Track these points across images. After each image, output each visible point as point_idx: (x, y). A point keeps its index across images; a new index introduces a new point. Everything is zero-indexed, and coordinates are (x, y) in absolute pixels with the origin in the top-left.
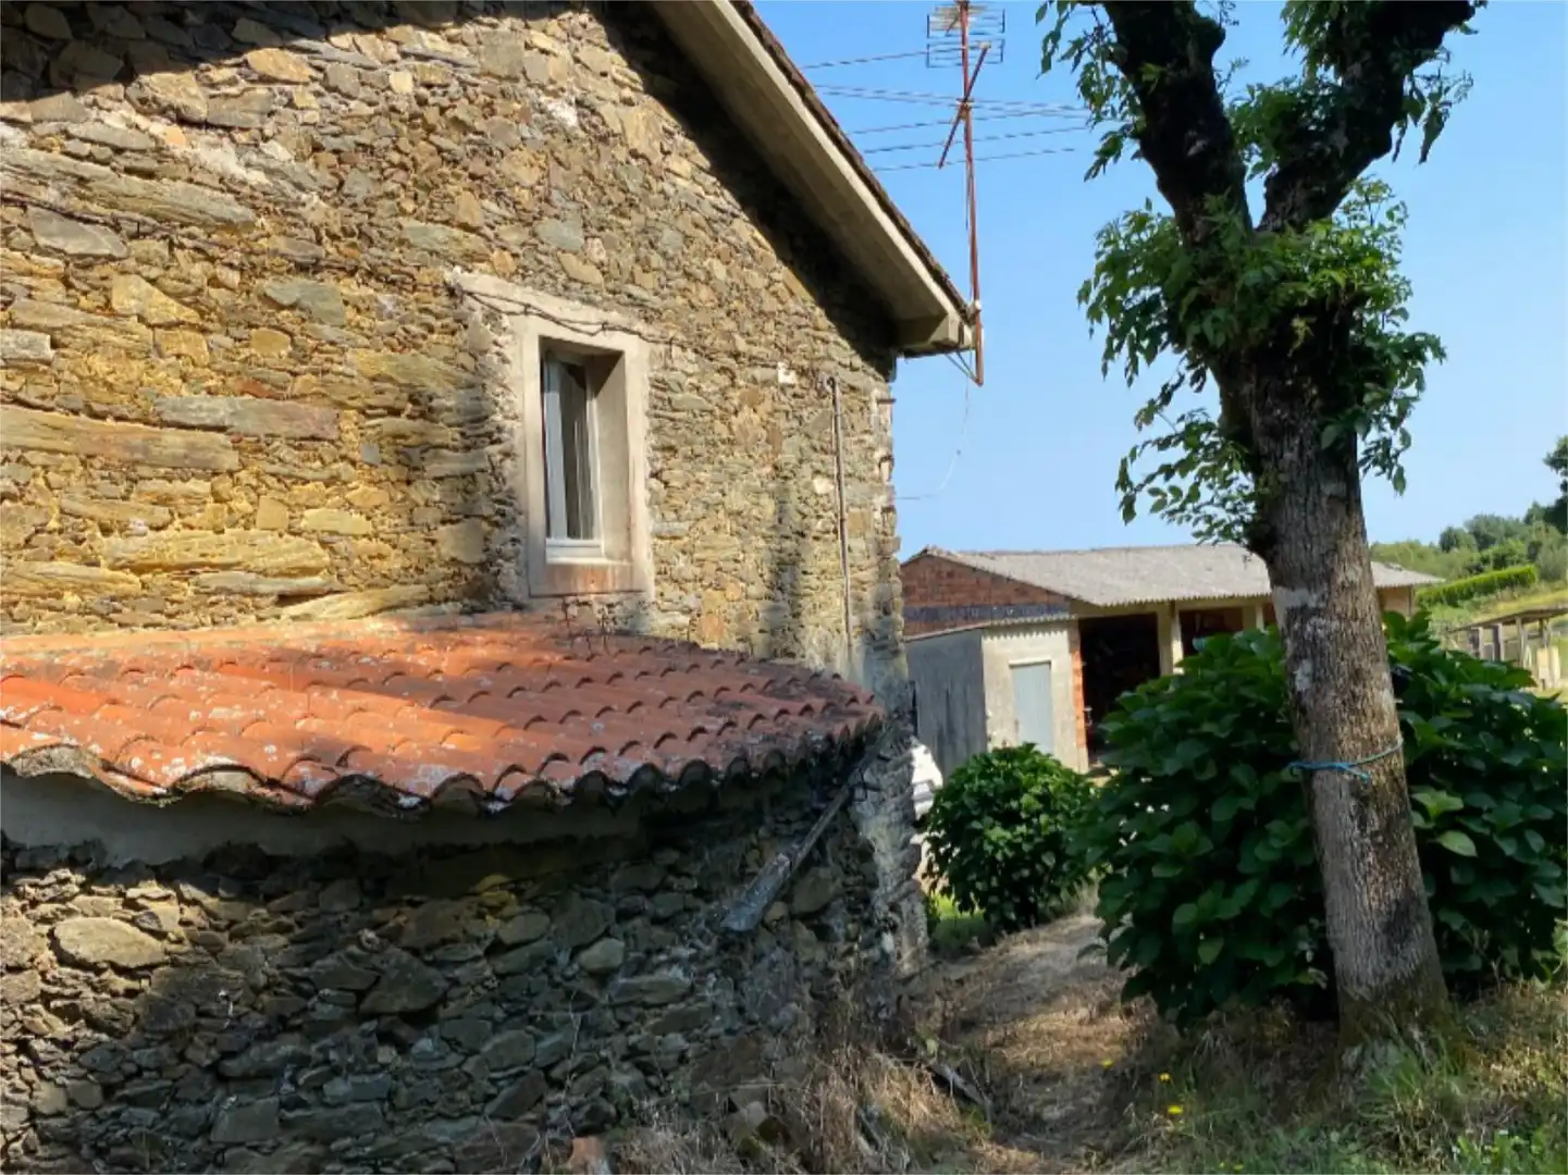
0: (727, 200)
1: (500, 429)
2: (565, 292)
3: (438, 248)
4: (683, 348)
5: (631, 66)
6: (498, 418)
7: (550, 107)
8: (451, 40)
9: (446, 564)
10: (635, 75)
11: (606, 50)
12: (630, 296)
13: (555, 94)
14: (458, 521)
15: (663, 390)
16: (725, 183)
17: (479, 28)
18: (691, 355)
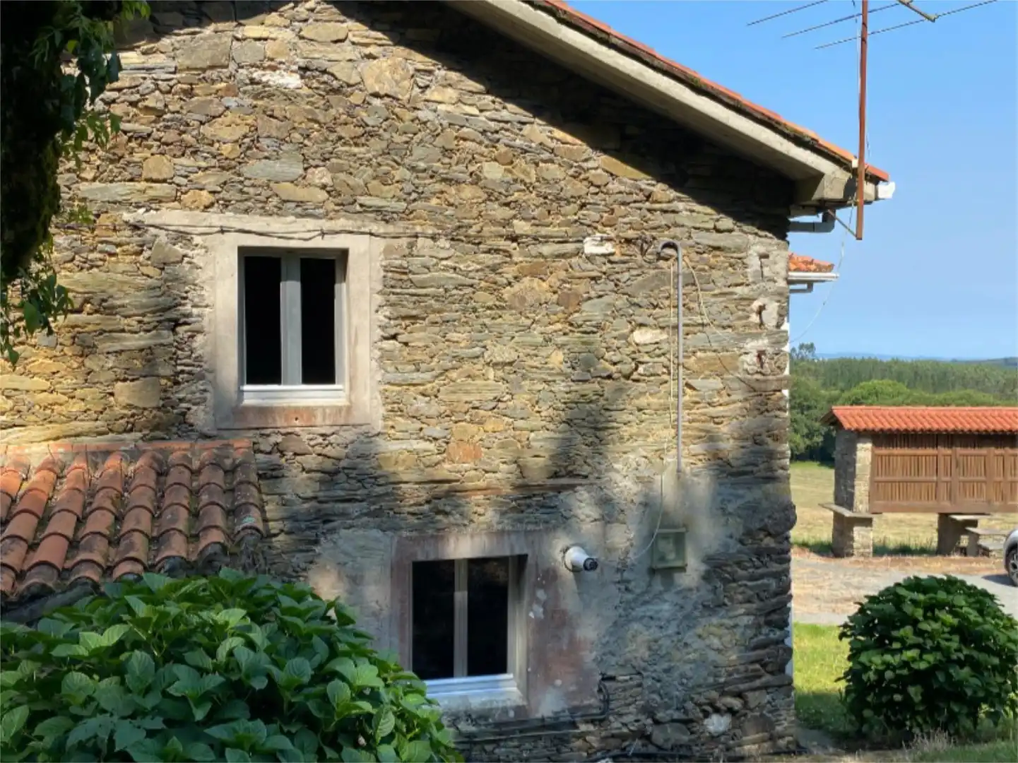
0: (511, 111)
1: (189, 315)
2: (279, 211)
3: (119, 199)
4: (434, 238)
5: (373, 28)
6: (188, 308)
7: (264, 79)
8: (144, 53)
9: (125, 407)
10: (380, 35)
11: (343, 22)
12: (361, 205)
13: (274, 69)
14: (137, 379)
15: (405, 273)
16: (507, 98)
17: (174, 39)
18: (443, 242)
